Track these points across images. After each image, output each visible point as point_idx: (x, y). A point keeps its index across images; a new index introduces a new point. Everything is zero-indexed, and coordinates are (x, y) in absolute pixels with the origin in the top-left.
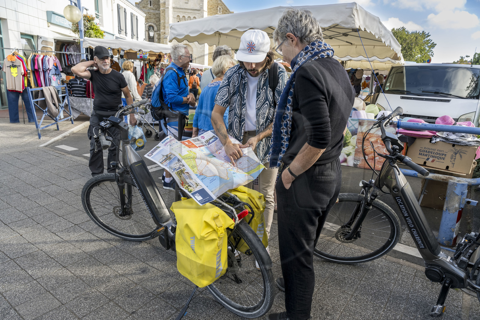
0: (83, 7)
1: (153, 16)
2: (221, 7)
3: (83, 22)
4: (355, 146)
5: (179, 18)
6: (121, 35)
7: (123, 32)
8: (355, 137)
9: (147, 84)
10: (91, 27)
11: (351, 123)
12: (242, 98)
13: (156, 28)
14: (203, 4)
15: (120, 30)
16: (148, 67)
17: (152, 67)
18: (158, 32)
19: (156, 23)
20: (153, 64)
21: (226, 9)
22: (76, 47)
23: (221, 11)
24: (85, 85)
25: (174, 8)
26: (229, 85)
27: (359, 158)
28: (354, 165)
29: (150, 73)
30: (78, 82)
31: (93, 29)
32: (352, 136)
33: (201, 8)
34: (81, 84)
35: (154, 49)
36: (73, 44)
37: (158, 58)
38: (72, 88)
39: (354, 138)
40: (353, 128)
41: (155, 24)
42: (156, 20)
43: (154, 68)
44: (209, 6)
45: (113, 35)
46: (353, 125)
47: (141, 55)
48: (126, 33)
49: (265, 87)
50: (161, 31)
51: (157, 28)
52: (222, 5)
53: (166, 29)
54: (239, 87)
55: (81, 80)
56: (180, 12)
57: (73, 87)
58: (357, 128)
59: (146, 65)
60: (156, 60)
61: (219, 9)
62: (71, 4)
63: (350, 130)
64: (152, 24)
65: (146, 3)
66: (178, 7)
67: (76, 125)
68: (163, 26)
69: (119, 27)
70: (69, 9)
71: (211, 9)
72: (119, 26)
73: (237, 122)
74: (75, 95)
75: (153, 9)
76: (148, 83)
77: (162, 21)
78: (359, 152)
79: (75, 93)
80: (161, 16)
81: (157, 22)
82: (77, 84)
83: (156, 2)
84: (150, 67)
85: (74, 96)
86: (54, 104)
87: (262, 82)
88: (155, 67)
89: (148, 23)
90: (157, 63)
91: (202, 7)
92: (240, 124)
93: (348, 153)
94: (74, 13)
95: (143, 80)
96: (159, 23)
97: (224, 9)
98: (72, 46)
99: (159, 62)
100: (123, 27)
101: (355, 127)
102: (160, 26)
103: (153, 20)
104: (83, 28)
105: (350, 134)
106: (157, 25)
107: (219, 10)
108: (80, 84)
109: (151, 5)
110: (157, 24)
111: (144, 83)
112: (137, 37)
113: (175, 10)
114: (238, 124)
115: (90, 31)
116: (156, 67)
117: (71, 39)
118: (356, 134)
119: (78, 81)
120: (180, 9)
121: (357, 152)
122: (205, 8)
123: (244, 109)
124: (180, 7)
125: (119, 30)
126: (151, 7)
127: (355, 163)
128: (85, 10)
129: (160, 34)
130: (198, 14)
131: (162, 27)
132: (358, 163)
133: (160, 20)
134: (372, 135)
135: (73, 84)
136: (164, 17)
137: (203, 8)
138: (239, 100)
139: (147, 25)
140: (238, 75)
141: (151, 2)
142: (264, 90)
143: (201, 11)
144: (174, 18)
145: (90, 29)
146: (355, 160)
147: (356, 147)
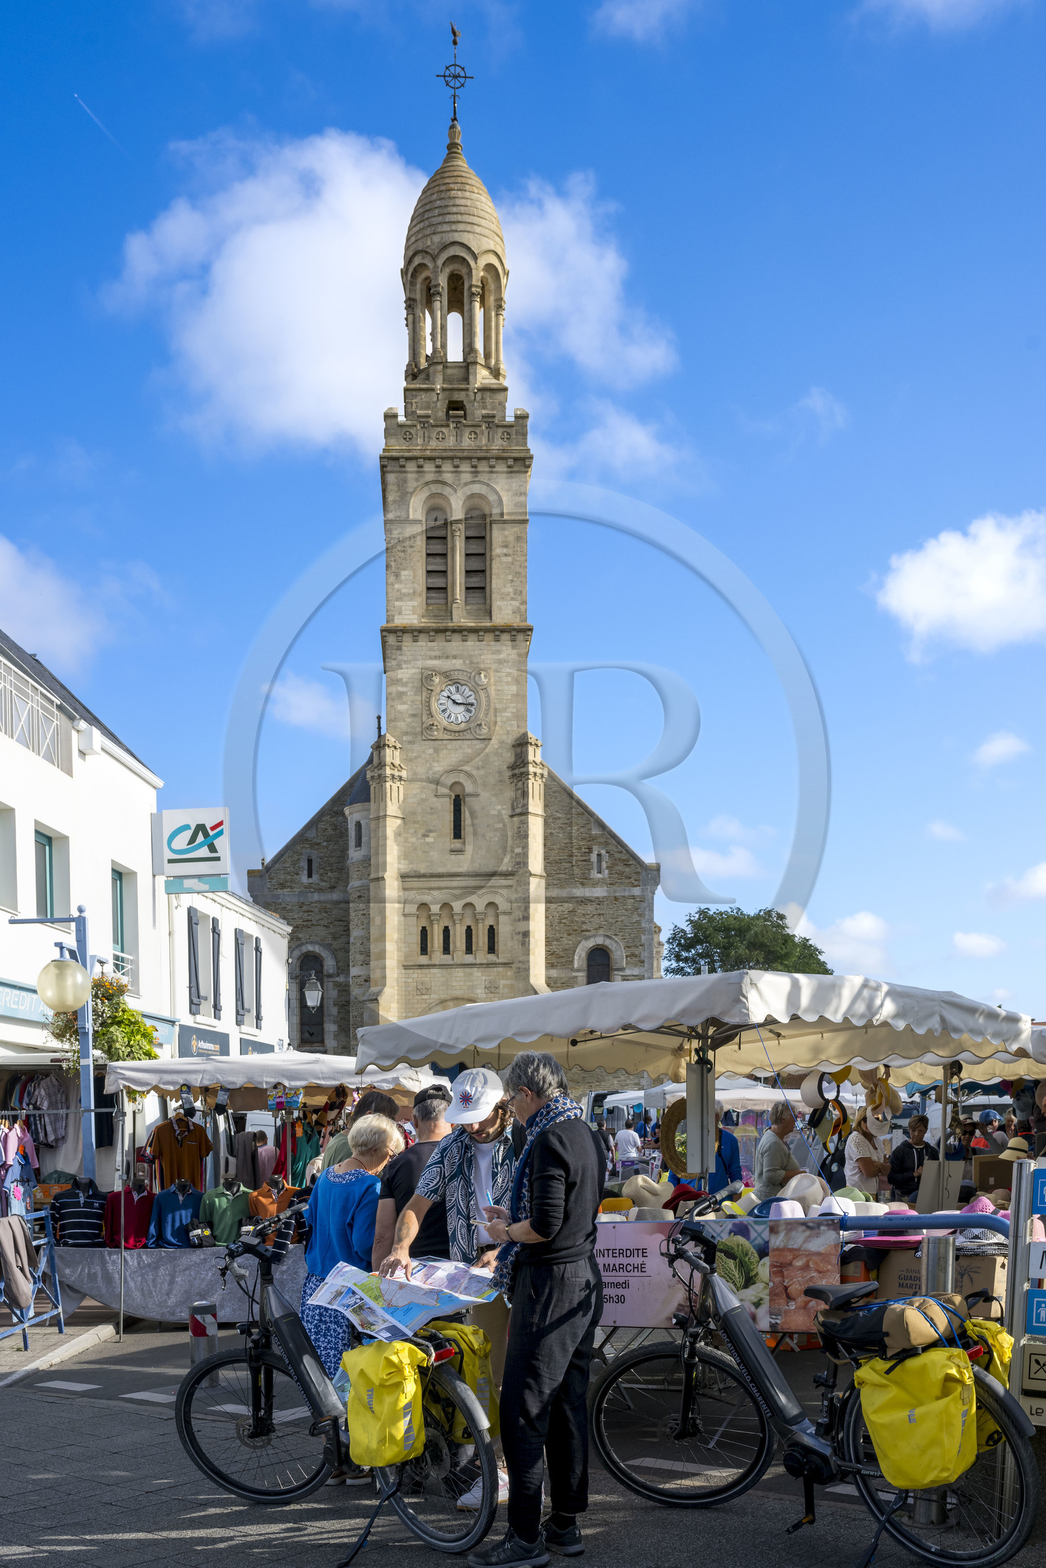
0: (93, 957)
1: (319, 917)
2: (603, 852)
3: (91, 1004)
4: (767, 1281)
5: (425, 914)
6: (199, 1018)
7: (207, 1006)
8: (766, 1260)
9: (297, 1188)
10: (116, 1017)
11: (756, 1231)
12: (468, 1183)
13: (329, 964)
14: (525, 847)
15: (195, 1000)
16: (299, 1132)
17: (312, 1131)
18: (341, 979)
19: (330, 941)
20: (317, 1122)
21: (624, 856)
22: (56, 1083)
23: (604, 865)
24: (101, 1206)
25: (404, 877)
26: (442, 1162)
27: (779, 1310)
28: (772, 1325)
29: (307, 1150)
30: (82, 1200)
31: (119, 1023)
32: (761, 1259)
33: (518, 863)
34: (90, 1205)
35: (319, 1078)
36: (47, 1076)
37: (334, 1099)
38: (61, 1219)
39: (764, 1264)
40: (759, 1241)
41: (328, 947)
42: (332, 930)
43: (319, 1133)
44: (553, 853)
45: (173, 1023)
46: (759, 1235)
47: (279, 1100)
48: (217, 1008)
49: (507, 1161)
50: (354, 971)
51: (337, 963)
52: (607, 844)
53: (373, 964)
54: (461, 1166)
55: (91, 1193)
56: (430, 889)
57: (63, 1217)
58: (767, 1240)
59: (293, 1125)
60: (330, 1106)
61: (594, 857)
62: (62, 955)
63: (754, 1247)
64: (316, 949)
65: (291, 869)
66: (423, 871)
67: (73, 1336)
68: (361, 953)
69: (194, 989)
70: (53, 971)
71: (559, 862)
72: (194, 984)
73: (462, 1226)
74: (71, 1241)
75: (320, 890)
76: (300, 1186)
77: (355, 933)
78: (776, 1295)
79: (71, 1236)
80: (352, 914)
81: (335, 938)
82: (77, 1205)
83: (332, 860)
84: (305, 1132)
85: (66, 1244)
86: (22, 1270)
87: (501, 1153)
88: (323, 1130)
89: (302, 944)
90: (332, 1115)
91: (522, 861)
92: (469, 1230)
93: (756, 1300)
94: (69, 982)
95: (285, 1178)
96: (343, 940)
97: (617, 856)
98: (43, 1083)
99: (336, 1111)
100: (206, 988)
101: (763, 1239)
102: (348, 951)
103: (321, 932)
104: (90, 1026)
105: (756, 1255)
106: (334, 952)
107: (595, 865)
108: (86, 1205)
109: (310, 875)
110: (336, 944)
111: (286, 1185)
112: (258, 1018)
113: (408, 885)
114: (464, 1231)
115: (112, 1029)
116: (330, 1128)
117: (44, 1059)
118: (767, 1255)
119: (81, 1195)
120: (432, 876)
121: (773, 1294)
122: (536, 862)
123: (472, 1202)
124: (429, 871)
125: (191, 1002)
126: (311, 880)
127: (773, 1321)
128: (98, 965)
129: (347, 985)
130: (504, 892)
131: (355, 955)
132: (779, 1322)
133: (347, 931)
134: (796, 1253)
135: (64, 1206)
136: (366, 915)
137: (526, 864)
138: (463, 1186)
139: (297, 953)
140: (460, 1144)
141: (310, 862)
142: (506, 1167)
143: (516, 878)
144: (405, 915)
145: (112, 1024)
146: (771, 1314)
147: (771, 1284)
